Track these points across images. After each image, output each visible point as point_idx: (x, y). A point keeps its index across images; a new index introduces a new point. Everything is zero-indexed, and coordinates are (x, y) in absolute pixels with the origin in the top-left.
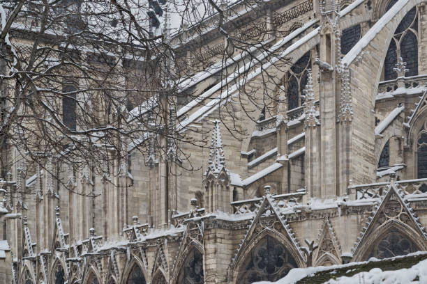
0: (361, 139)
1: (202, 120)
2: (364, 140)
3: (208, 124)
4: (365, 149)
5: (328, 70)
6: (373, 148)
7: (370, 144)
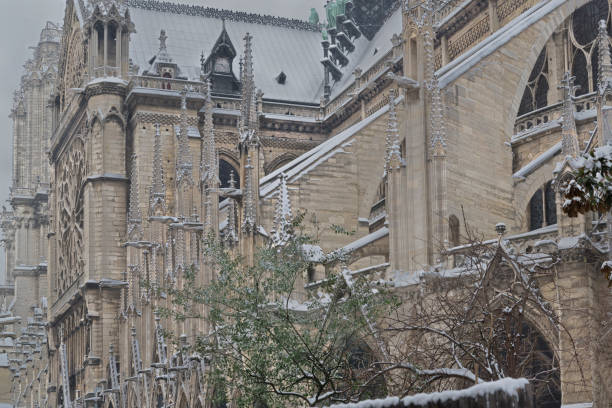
0: (482, 183)
1: (298, 180)
2: (488, 185)
3: (308, 184)
4: (491, 197)
5: (412, 88)
6: (510, 196)
7: (503, 191)
